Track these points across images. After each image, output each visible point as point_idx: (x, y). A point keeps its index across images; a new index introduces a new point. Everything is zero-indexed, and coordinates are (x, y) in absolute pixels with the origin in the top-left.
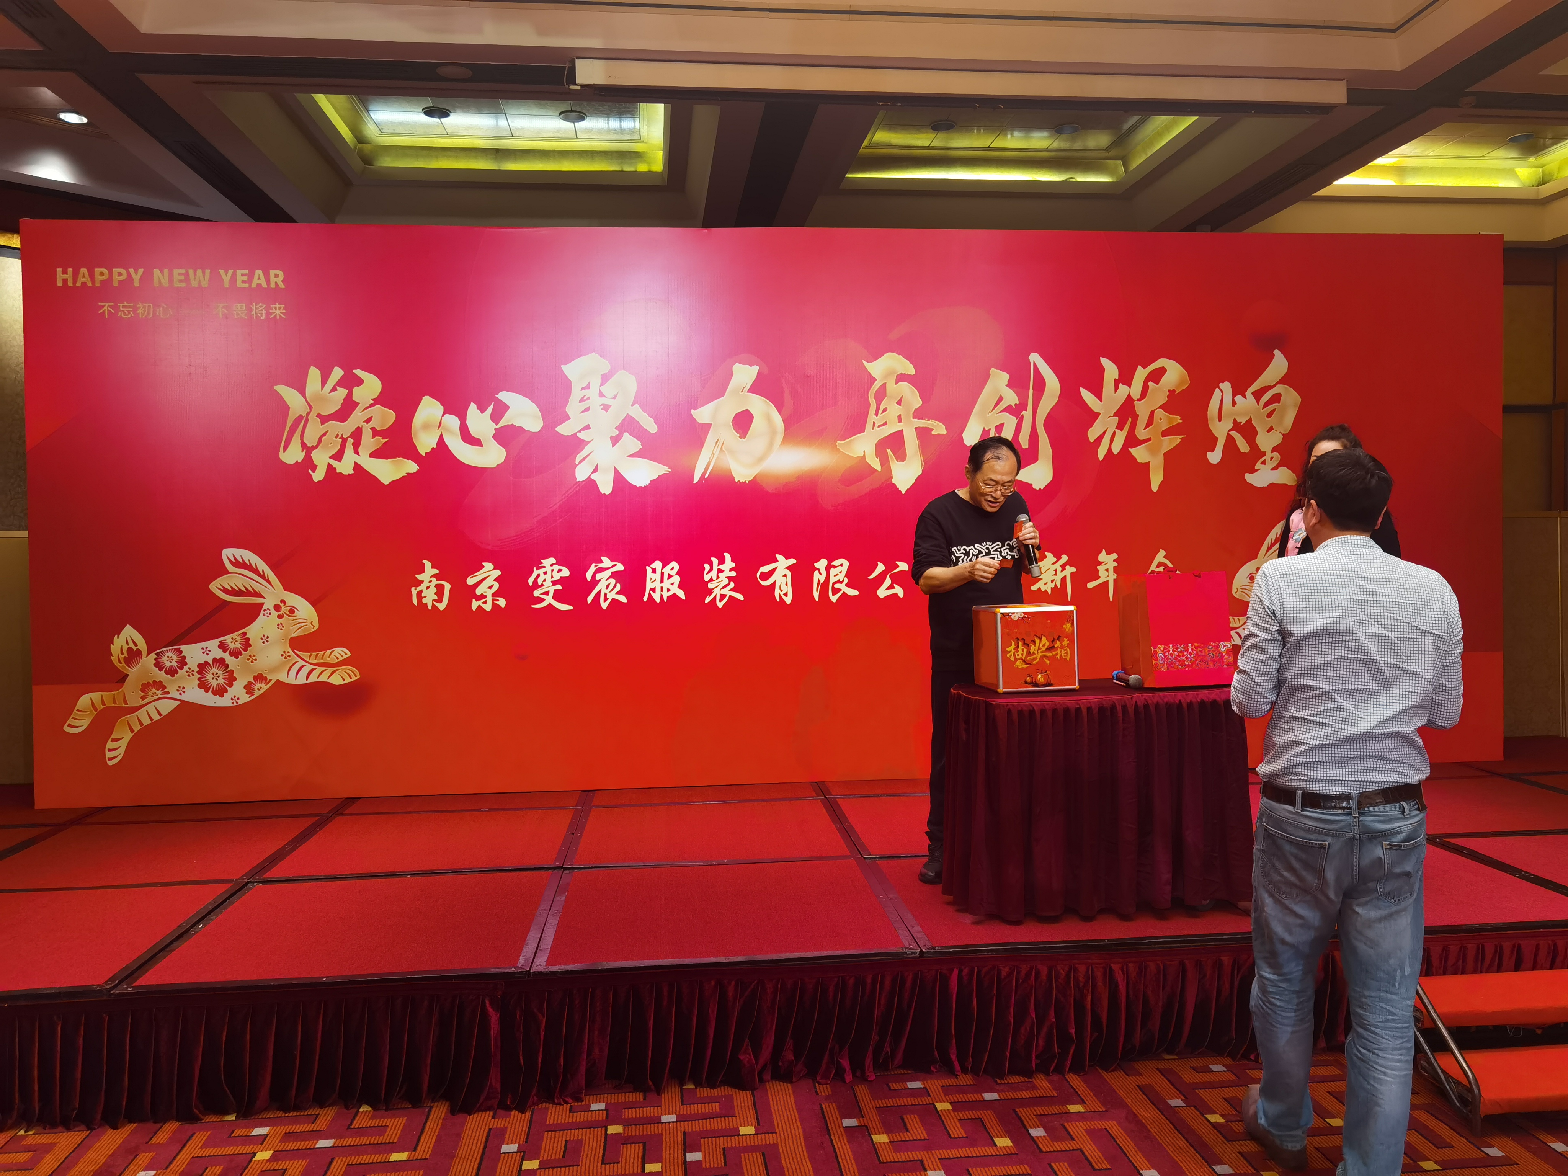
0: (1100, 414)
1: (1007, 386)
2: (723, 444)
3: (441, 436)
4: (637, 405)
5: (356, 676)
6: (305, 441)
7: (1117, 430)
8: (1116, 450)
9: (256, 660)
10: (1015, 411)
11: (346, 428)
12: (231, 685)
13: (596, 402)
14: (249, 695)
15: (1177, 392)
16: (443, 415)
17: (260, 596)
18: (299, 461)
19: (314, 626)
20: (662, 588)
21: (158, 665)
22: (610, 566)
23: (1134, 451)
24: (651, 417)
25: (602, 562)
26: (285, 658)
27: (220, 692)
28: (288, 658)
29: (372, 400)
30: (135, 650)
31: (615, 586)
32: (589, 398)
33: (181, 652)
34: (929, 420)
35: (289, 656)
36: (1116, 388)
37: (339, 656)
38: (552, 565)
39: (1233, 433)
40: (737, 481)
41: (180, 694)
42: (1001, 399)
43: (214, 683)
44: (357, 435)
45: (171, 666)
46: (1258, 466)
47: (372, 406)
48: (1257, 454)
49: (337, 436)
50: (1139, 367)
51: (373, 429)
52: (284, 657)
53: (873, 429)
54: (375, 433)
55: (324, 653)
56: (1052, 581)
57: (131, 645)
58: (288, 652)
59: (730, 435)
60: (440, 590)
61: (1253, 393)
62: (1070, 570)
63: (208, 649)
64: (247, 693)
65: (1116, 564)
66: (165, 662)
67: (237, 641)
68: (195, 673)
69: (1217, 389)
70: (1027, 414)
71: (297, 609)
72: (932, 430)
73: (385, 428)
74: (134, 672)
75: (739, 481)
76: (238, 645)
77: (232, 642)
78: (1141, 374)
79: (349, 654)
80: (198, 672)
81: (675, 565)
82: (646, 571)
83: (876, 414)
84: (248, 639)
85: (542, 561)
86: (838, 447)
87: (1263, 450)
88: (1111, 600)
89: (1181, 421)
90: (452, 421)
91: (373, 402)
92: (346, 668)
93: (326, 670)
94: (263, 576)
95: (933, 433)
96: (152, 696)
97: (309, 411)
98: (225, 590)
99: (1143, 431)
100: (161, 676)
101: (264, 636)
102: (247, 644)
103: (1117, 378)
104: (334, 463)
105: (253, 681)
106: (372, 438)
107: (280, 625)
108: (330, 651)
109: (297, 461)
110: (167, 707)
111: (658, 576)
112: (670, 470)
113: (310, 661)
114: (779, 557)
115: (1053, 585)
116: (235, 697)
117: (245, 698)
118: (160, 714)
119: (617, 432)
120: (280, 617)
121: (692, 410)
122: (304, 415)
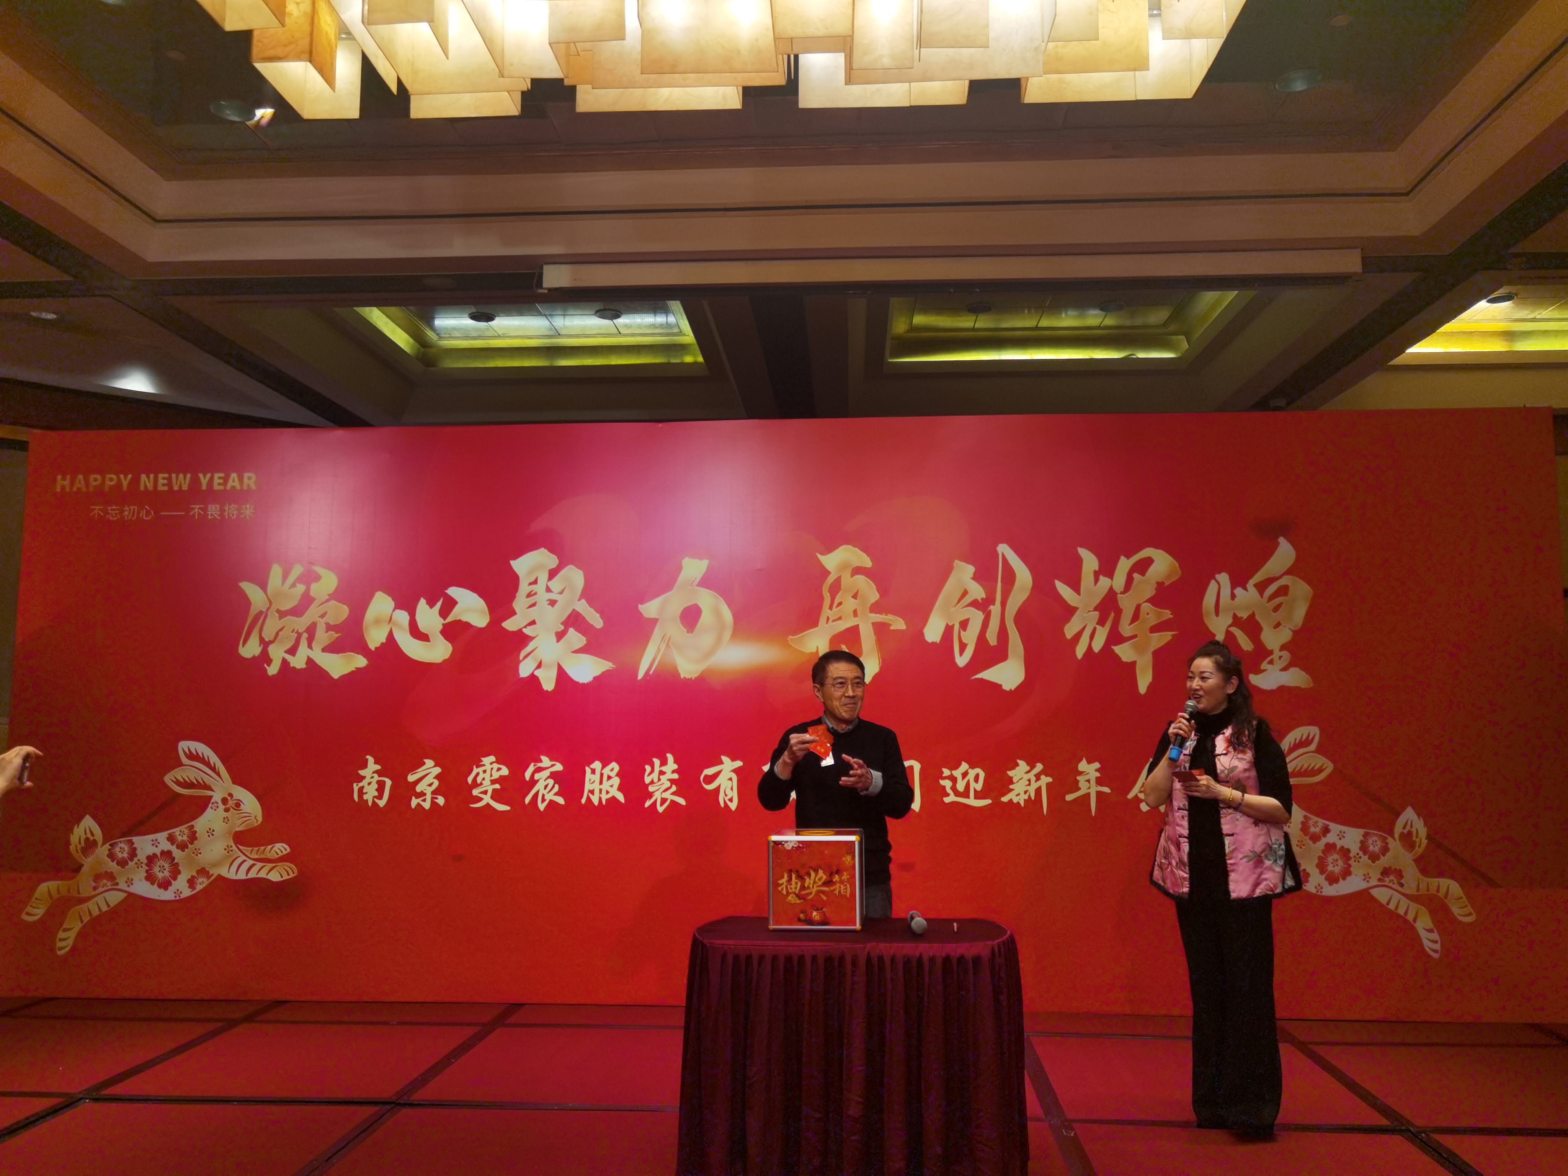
0: (1076, 609)
1: (972, 578)
2: (669, 640)
3: (391, 630)
4: (583, 601)
5: (293, 873)
6: (263, 635)
7: (1097, 626)
8: (1098, 645)
9: (200, 853)
10: (982, 605)
11: (302, 623)
12: (175, 879)
13: (543, 597)
14: (191, 890)
15: (1167, 584)
16: (394, 611)
17: (209, 788)
18: (256, 655)
19: (257, 820)
20: (601, 790)
21: (111, 856)
22: (549, 765)
23: (1118, 649)
24: (597, 612)
25: (541, 761)
26: (228, 852)
27: (165, 885)
28: (230, 852)
29: (329, 595)
30: (91, 840)
31: (553, 787)
32: (535, 594)
33: (133, 843)
34: (886, 615)
35: (232, 851)
36: (1096, 580)
37: (279, 852)
38: (491, 764)
39: (1232, 629)
40: (682, 677)
41: (129, 886)
42: (965, 593)
43: (160, 875)
44: (311, 631)
45: (123, 858)
46: (1264, 665)
47: (327, 601)
48: (1262, 653)
49: (293, 631)
50: (1122, 558)
51: (327, 624)
52: (226, 851)
53: (827, 623)
54: (329, 628)
55: (265, 849)
56: (1026, 792)
57: (89, 835)
58: (231, 847)
59: (676, 631)
60: (381, 787)
61: (1255, 586)
62: (1045, 780)
63: (158, 841)
64: (190, 887)
65: (1098, 775)
66: (118, 853)
67: (184, 834)
68: (143, 865)
69: (1213, 582)
70: (996, 609)
71: (243, 803)
72: (890, 625)
73: (337, 623)
74: (88, 863)
75: (685, 678)
76: (185, 838)
77: (180, 835)
78: (1124, 565)
79: (289, 850)
80: (146, 865)
81: (615, 766)
82: (585, 772)
83: (831, 608)
84: (195, 832)
85: (482, 759)
86: (789, 642)
87: (1269, 648)
88: (1093, 815)
89: (1172, 616)
90: (403, 617)
91: (328, 597)
92: (285, 865)
93: (265, 866)
94: (213, 769)
95: (892, 628)
96: (103, 887)
97: (268, 606)
98: (178, 783)
99: (1128, 627)
100: (113, 867)
101: (210, 829)
102: (193, 837)
103: (1097, 569)
104: (288, 657)
105: (196, 875)
106: (327, 632)
107: (226, 819)
108: (270, 847)
109: (254, 656)
110: (115, 898)
111: (597, 777)
112: (614, 666)
113: (251, 857)
114: (725, 759)
115: (1026, 797)
116: (178, 890)
117: (187, 893)
118: (108, 906)
119: (562, 628)
120: (227, 810)
121: (640, 606)
122: (264, 610)
